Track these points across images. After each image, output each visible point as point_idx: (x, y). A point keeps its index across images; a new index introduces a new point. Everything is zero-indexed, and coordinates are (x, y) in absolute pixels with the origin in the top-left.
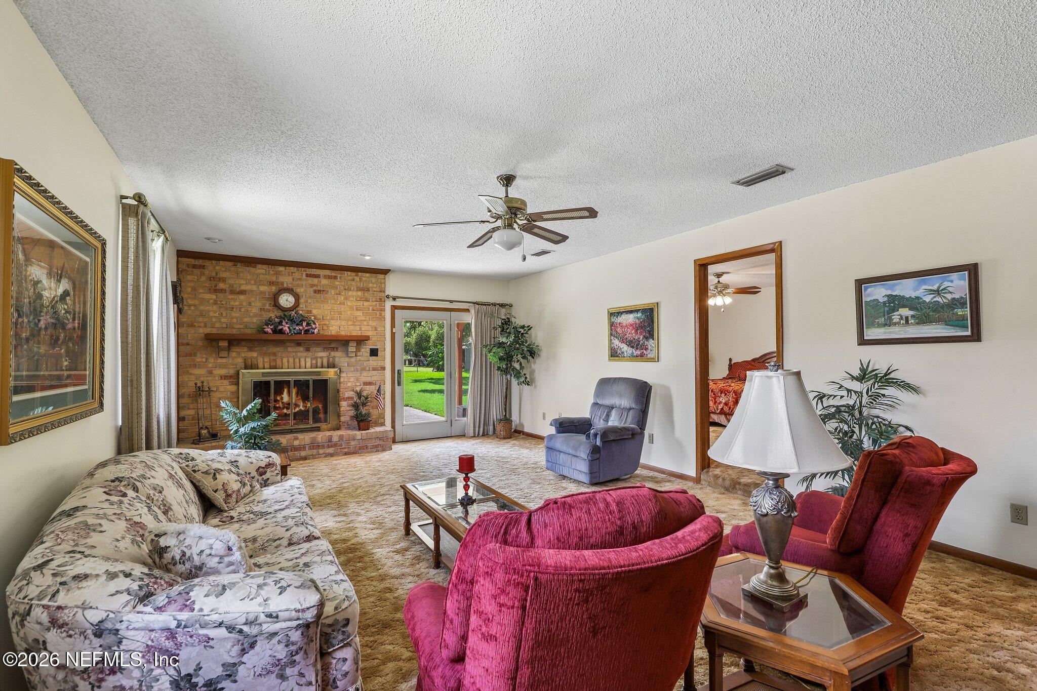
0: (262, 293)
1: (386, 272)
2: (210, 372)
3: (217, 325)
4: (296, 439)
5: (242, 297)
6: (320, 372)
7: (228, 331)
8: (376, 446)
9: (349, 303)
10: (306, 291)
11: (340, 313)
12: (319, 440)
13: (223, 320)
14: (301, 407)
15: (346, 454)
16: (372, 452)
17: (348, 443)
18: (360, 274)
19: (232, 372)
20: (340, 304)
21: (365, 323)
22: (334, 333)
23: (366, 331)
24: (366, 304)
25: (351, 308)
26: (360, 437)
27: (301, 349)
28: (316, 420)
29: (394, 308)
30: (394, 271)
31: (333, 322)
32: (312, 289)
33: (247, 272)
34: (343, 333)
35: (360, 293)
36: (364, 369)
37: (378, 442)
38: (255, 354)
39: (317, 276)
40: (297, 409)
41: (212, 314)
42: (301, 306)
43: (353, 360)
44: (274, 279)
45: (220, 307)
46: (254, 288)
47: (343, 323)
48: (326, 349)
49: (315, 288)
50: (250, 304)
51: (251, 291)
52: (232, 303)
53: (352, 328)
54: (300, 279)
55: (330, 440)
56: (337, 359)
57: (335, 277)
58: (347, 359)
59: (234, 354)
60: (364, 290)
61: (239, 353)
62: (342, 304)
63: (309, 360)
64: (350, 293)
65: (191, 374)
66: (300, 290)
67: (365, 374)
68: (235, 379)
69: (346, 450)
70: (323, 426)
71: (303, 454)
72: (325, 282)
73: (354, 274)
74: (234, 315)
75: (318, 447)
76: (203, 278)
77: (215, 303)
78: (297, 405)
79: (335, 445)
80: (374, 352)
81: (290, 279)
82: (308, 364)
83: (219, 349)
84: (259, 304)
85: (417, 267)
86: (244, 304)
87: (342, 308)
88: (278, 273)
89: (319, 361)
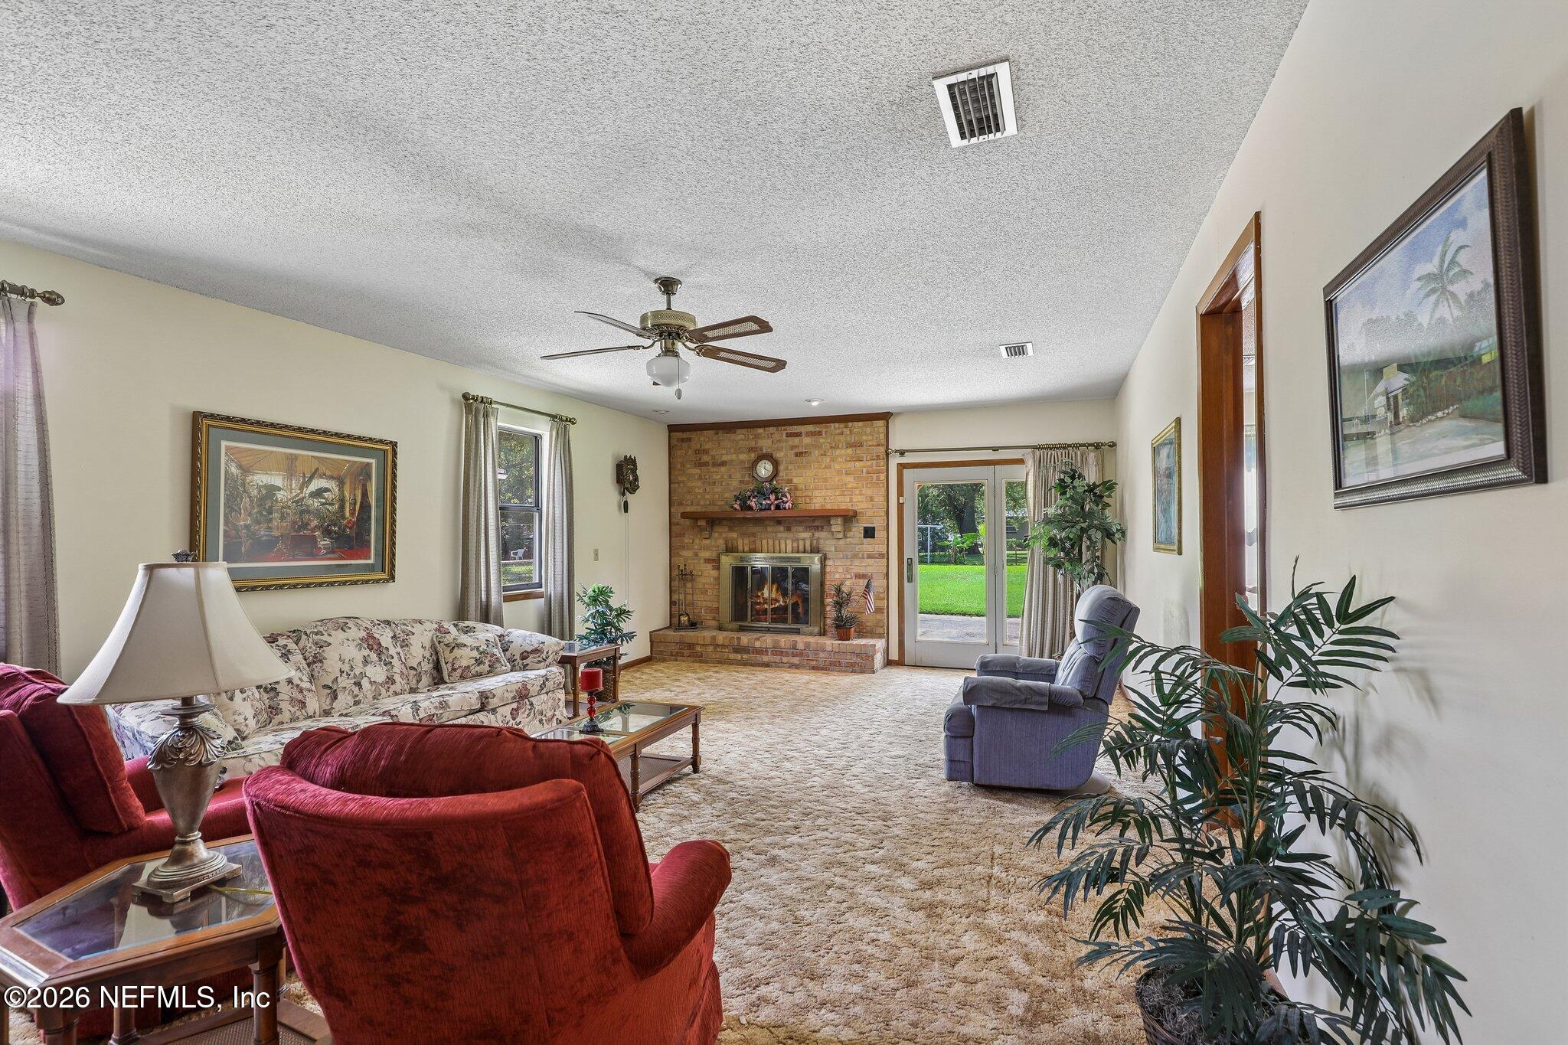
0: (742, 462)
1: (885, 416)
2: (696, 555)
3: (702, 503)
4: (758, 639)
5: (723, 469)
6: (799, 558)
7: (710, 509)
8: (852, 665)
9: (837, 466)
10: (786, 455)
11: (825, 480)
12: (782, 644)
13: (706, 497)
14: (781, 603)
15: (814, 668)
16: (845, 671)
17: (816, 654)
18: (850, 424)
19: (714, 555)
20: (825, 468)
21: (857, 492)
22: (818, 507)
23: (859, 503)
24: (858, 464)
25: (839, 472)
26: (830, 649)
27: (782, 528)
28: (797, 619)
29: (902, 467)
30: (899, 414)
31: (816, 493)
32: (793, 452)
33: (727, 439)
34: (829, 507)
35: (850, 451)
36: (855, 556)
37: (854, 659)
38: (735, 535)
39: (798, 435)
40: (777, 605)
41: (697, 490)
42: (781, 474)
43: (841, 542)
44: (753, 444)
45: (704, 483)
46: (734, 457)
47: (829, 493)
48: (809, 528)
49: (796, 450)
50: (730, 477)
51: (732, 461)
52: (715, 477)
53: (840, 499)
54: (780, 441)
55: (794, 647)
56: (822, 542)
57: (820, 433)
58: (834, 542)
59: (716, 535)
60: (855, 446)
61: (720, 533)
62: (828, 467)
63: (789, 542)
64: (838, 452)
65: (680, 556)
66: (779, 455)
67: (857, 562)
68: (716, 562)
69: (814, 663)
70: (804, 628)
71: (765, 659)
72: (807, 440)
73: (842, 425)
74: (716, 490)
75: (781, 653)
76: (690, 452)
77: (700, 478)
78: (777, 601)
79: (800, 654)
80: (869, 533)
81: (770, 442)
82: (789, 548)
83: (701, 529)
84: (738, 476)
85: (935, 402)
86: (725, 477)
87: (828, 473)
88: (756, 437)
89: (801, 543)
